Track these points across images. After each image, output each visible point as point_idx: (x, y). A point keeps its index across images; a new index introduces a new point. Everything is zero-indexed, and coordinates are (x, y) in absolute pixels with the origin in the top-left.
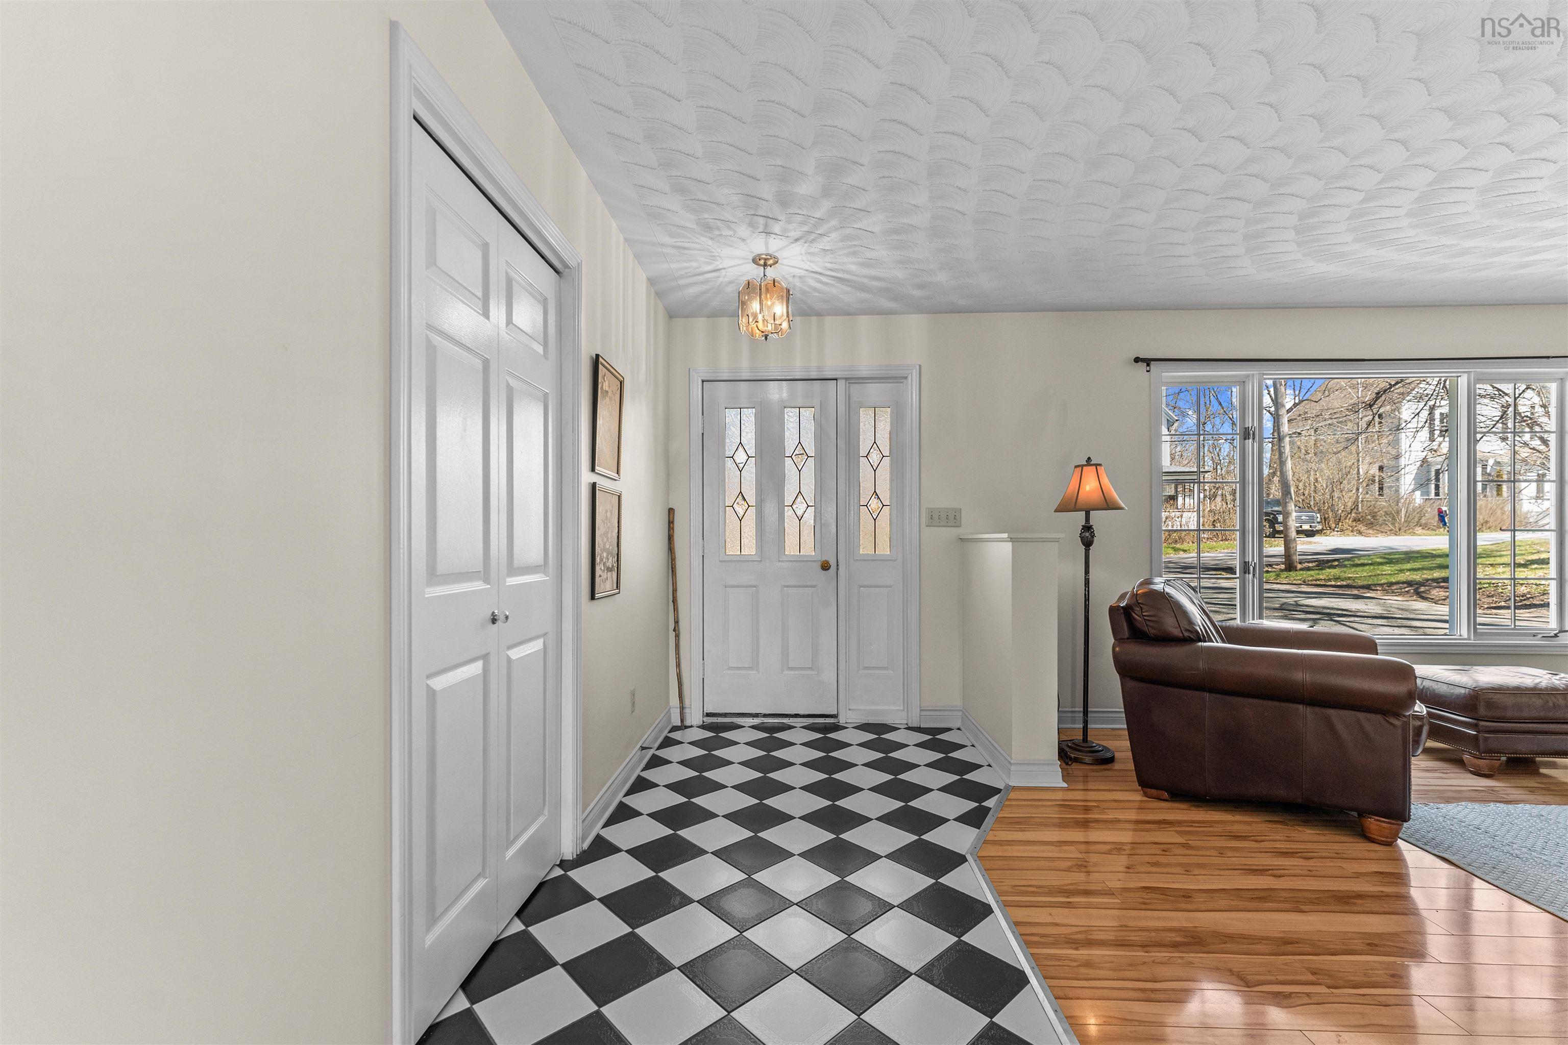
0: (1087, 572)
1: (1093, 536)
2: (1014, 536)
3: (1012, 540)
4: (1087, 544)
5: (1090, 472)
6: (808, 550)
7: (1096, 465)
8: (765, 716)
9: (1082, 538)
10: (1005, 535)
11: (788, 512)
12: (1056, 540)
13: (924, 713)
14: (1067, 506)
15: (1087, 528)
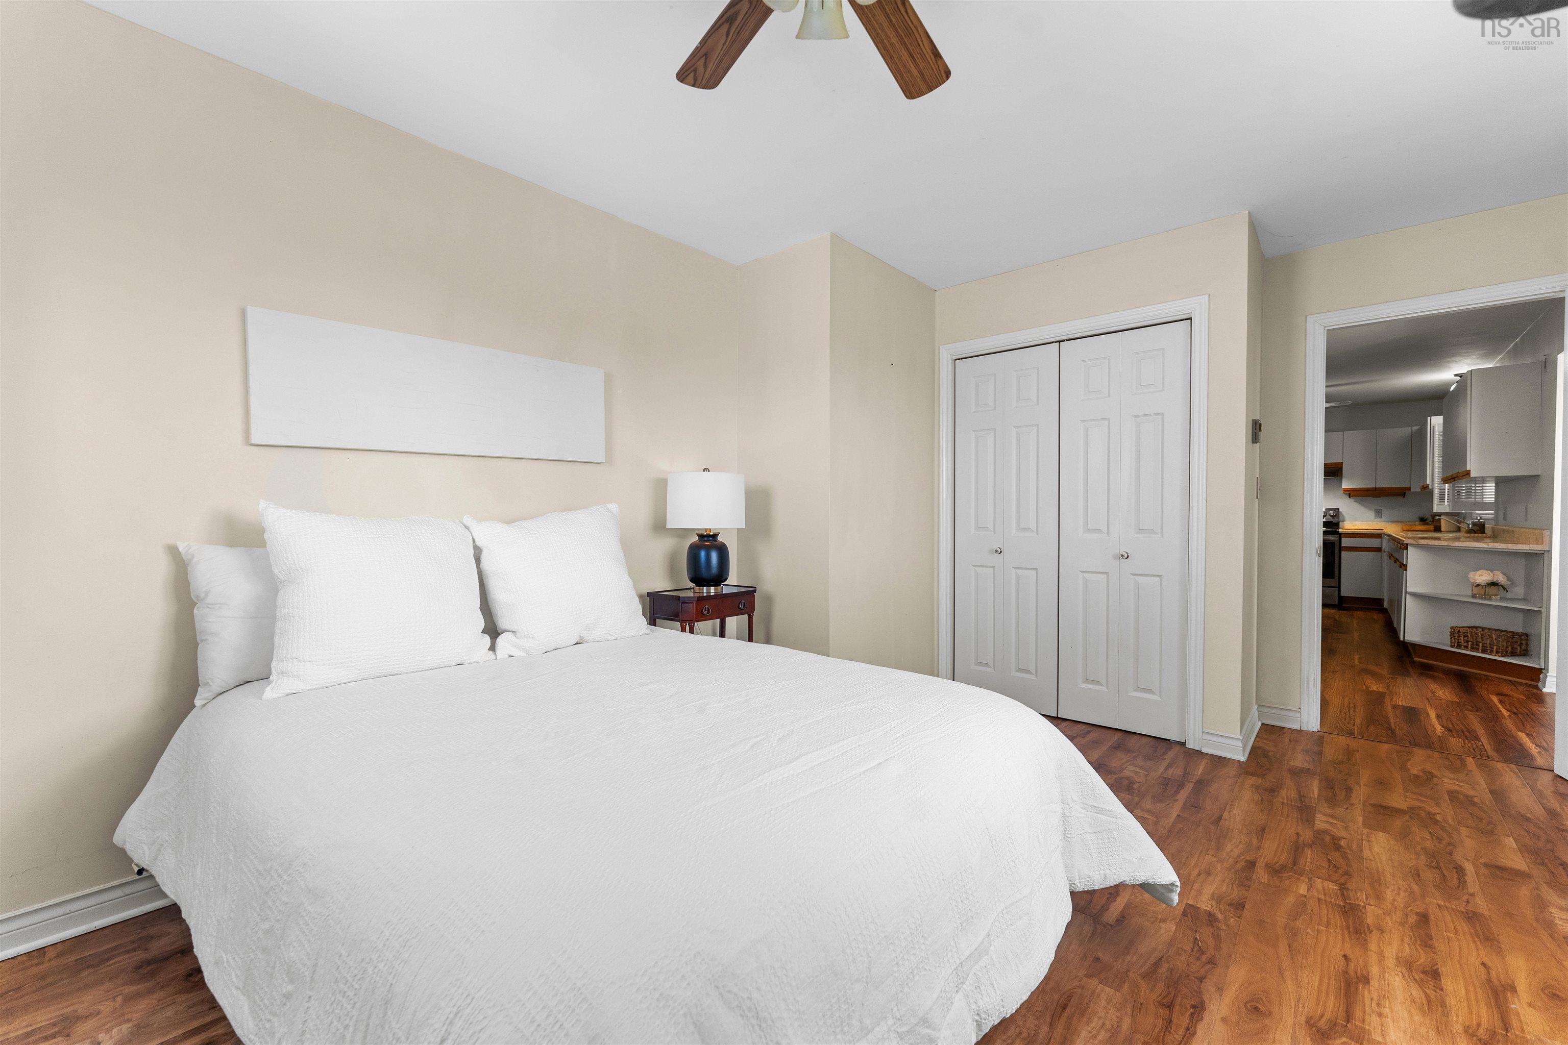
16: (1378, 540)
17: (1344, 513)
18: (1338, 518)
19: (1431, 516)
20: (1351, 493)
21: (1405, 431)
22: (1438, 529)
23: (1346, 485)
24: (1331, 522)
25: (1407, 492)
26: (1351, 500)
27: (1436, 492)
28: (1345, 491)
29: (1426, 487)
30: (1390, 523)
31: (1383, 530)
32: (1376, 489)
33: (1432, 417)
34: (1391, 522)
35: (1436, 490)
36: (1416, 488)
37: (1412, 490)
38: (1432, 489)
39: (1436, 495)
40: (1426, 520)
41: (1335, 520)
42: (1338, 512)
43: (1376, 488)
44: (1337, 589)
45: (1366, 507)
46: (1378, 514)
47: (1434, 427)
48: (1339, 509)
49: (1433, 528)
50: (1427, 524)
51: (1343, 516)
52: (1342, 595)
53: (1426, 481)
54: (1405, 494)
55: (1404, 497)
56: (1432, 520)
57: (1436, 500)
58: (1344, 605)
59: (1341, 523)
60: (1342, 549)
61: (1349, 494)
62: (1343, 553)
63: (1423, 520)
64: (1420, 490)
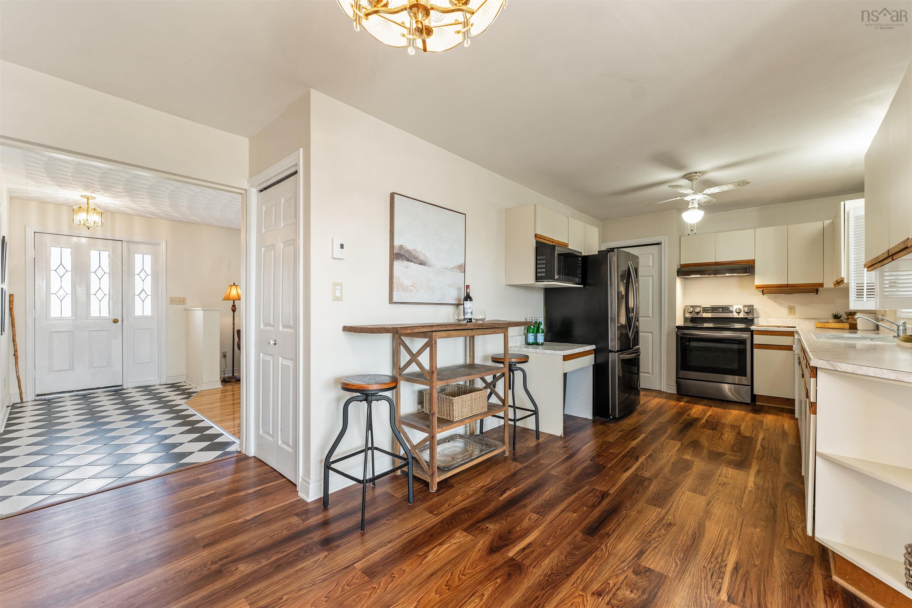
0: (234, 320)
1: (235, 309)
2: (203, 309)
3: (203, 310)
4: (234, 311)
5: (234, 288)
6: (105, 313)
7: (236, 286)
8: (78, 391)
9: (232, 309)
10: (201, 308)
11: (93, 298)
12: (220, 310)
13: (167, 378)
14: (227, 298)
15: (234, 306)
16: (791, 338)
17: (758, 310)
18: (753, 314)
19: (846, 313)
20: (765, 290)
21: (816, 226)
22: (853, 327)
23: (758, 281)
24: (746, 318)
25: (820, 289)
26: (765, 296)
27: (853, 287)
28: (758, 287)
29: (840, 282)
30: (803, 320)
31: (795, 327)
32: (788, 286)
33: (846, 202)
34: (805, 319)
35: (853, 284)
36: (829, 284)
37: (825, 286)
38: (848, 283)
39: (853, 290)
40: (840, 317)
41: (750, 316)
42: (753, 309)
43: (788, 284)
44: (750, 387)
45: (779, 304)
46: (792, 310)
47: (848, 213)
48: (753, 306)
49: (848, 326)
50: (842, 322)
51: (758, 313)
52: (755, 393)
53: (841, 275)
54: (817, 291)
55: (817, 293)
56: (846, 318)
57: (853, 295)
58: (757, 403)
59: (755, 320)
60: (754, 346)
61: (763, 291)
62: (755, 351)
63: (836, 317)
64: (833, 286)
